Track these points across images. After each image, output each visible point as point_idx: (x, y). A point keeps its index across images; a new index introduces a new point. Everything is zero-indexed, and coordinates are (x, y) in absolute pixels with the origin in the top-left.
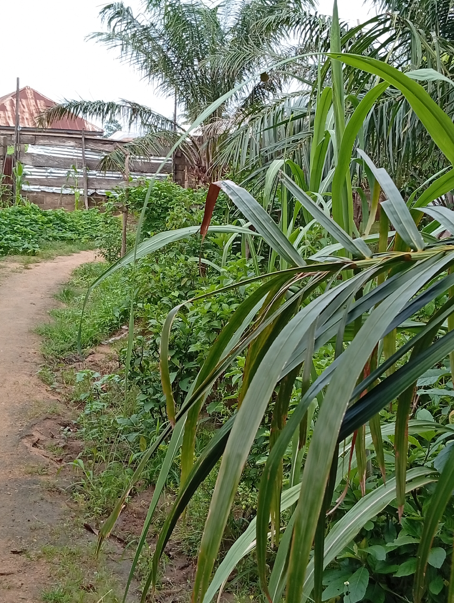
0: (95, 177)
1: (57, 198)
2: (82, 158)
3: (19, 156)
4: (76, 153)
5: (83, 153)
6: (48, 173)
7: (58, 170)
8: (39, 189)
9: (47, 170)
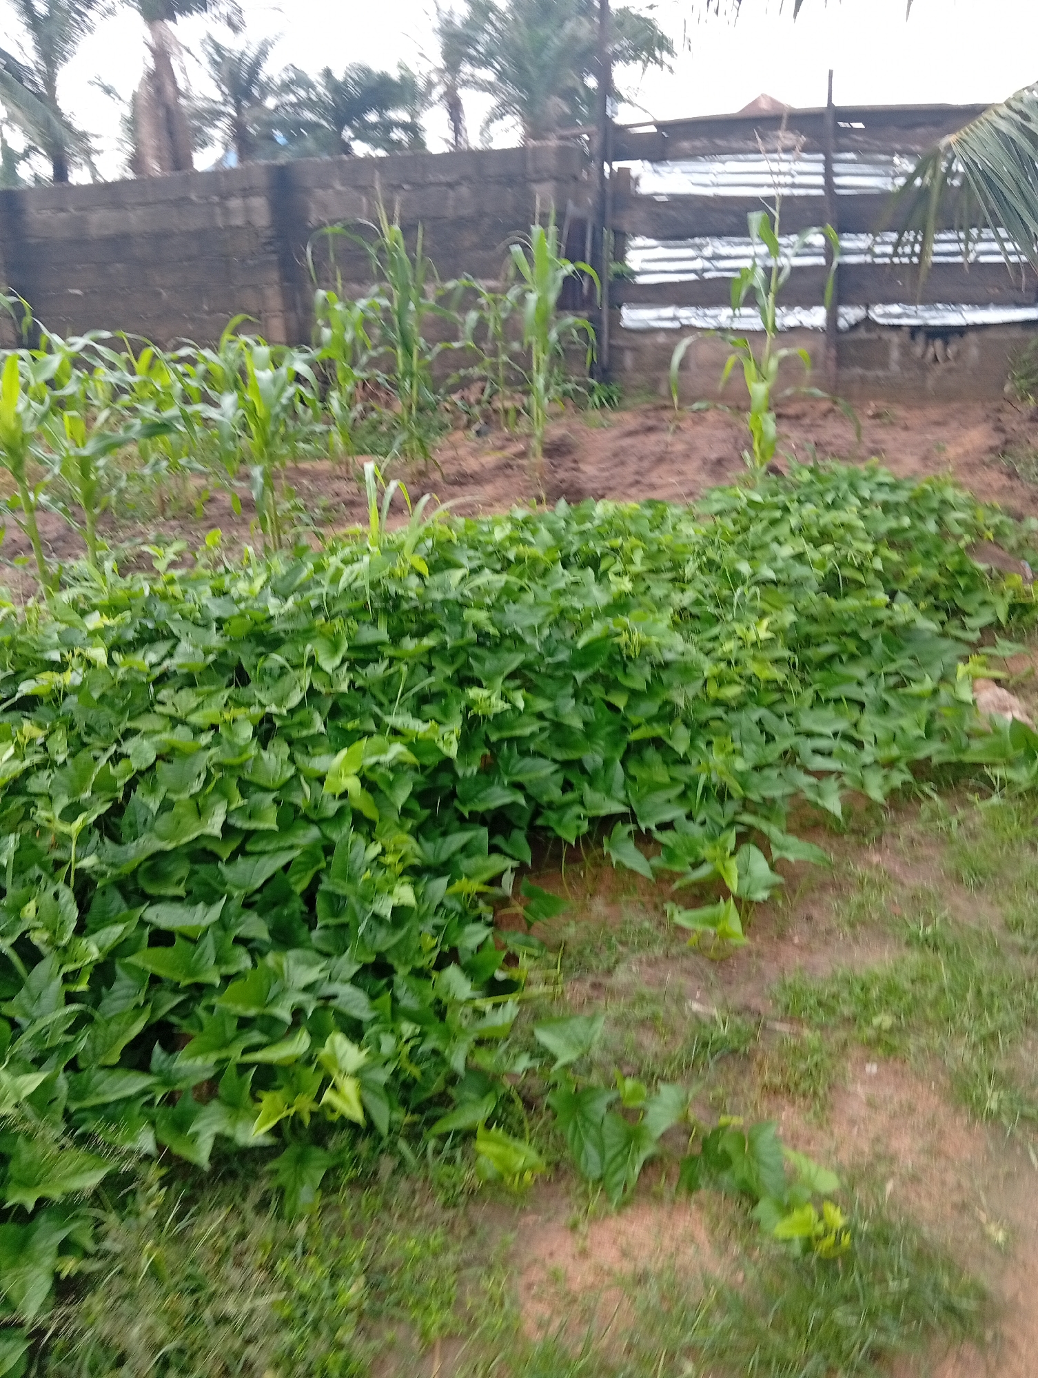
0: (868, 259)
2: (820, 192)
3: (614, 208)
4: (801, 173)
5: (829, 174)
6: (708, 259)
7: (740, 244)
8: (674, 318)
9: (700, 247)
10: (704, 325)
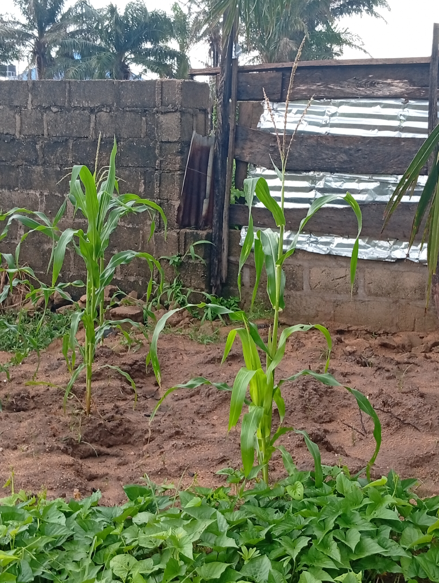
1: (342, 272)
3: (236, 139)
8: (289, 242)
9: (314, 180)
10: (316, 251)
